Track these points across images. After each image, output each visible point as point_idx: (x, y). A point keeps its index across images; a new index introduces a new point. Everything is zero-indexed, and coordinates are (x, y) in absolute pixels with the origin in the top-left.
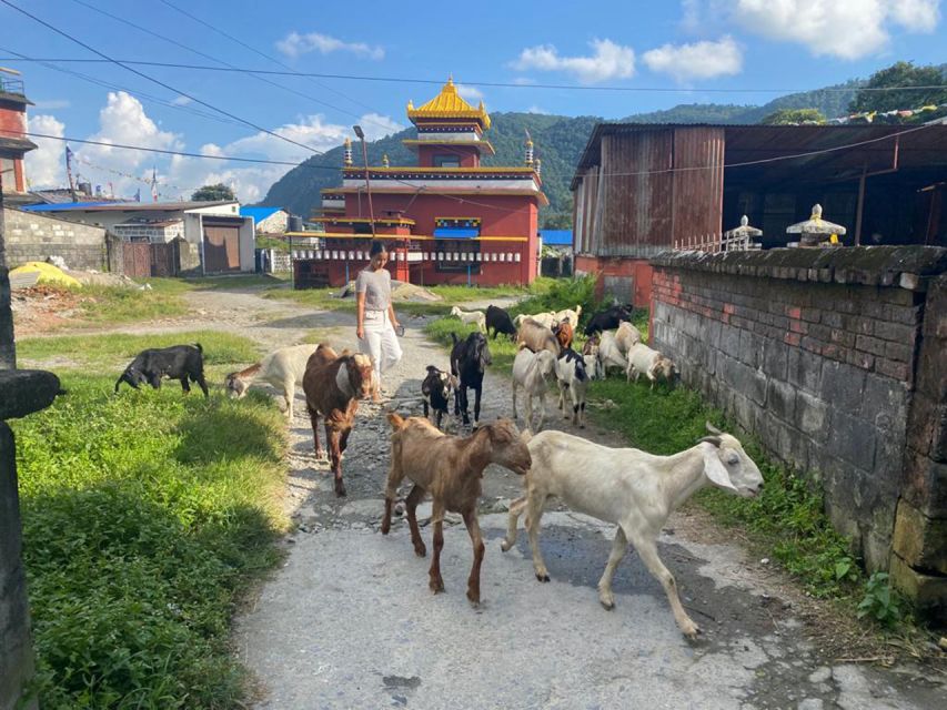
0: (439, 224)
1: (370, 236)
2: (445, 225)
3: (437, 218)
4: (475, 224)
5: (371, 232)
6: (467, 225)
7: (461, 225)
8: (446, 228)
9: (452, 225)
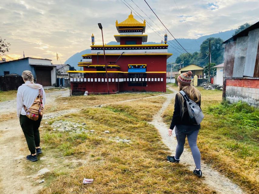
0: (130, 67)
1: (105, 72)
2: (132, 67)
3: (129, 65)
4: (144, 67)
5: (105, 70)
6: (141, 67)
7: (139, 67)
8: (133, 68)
9: (135, 67)
